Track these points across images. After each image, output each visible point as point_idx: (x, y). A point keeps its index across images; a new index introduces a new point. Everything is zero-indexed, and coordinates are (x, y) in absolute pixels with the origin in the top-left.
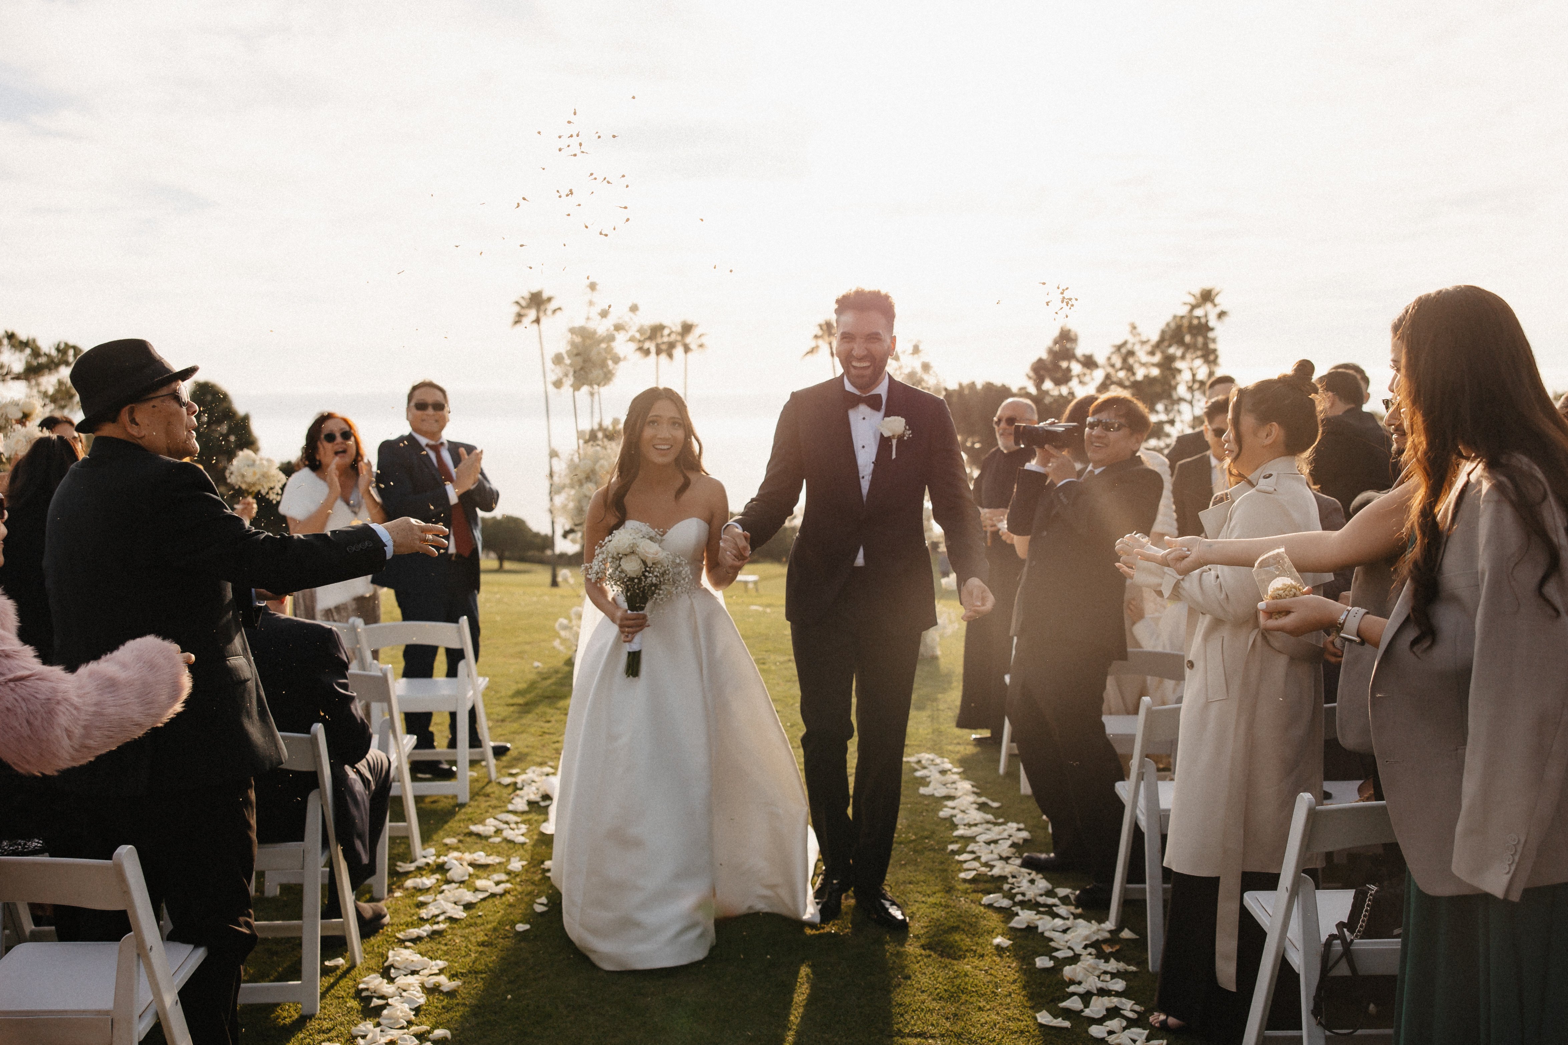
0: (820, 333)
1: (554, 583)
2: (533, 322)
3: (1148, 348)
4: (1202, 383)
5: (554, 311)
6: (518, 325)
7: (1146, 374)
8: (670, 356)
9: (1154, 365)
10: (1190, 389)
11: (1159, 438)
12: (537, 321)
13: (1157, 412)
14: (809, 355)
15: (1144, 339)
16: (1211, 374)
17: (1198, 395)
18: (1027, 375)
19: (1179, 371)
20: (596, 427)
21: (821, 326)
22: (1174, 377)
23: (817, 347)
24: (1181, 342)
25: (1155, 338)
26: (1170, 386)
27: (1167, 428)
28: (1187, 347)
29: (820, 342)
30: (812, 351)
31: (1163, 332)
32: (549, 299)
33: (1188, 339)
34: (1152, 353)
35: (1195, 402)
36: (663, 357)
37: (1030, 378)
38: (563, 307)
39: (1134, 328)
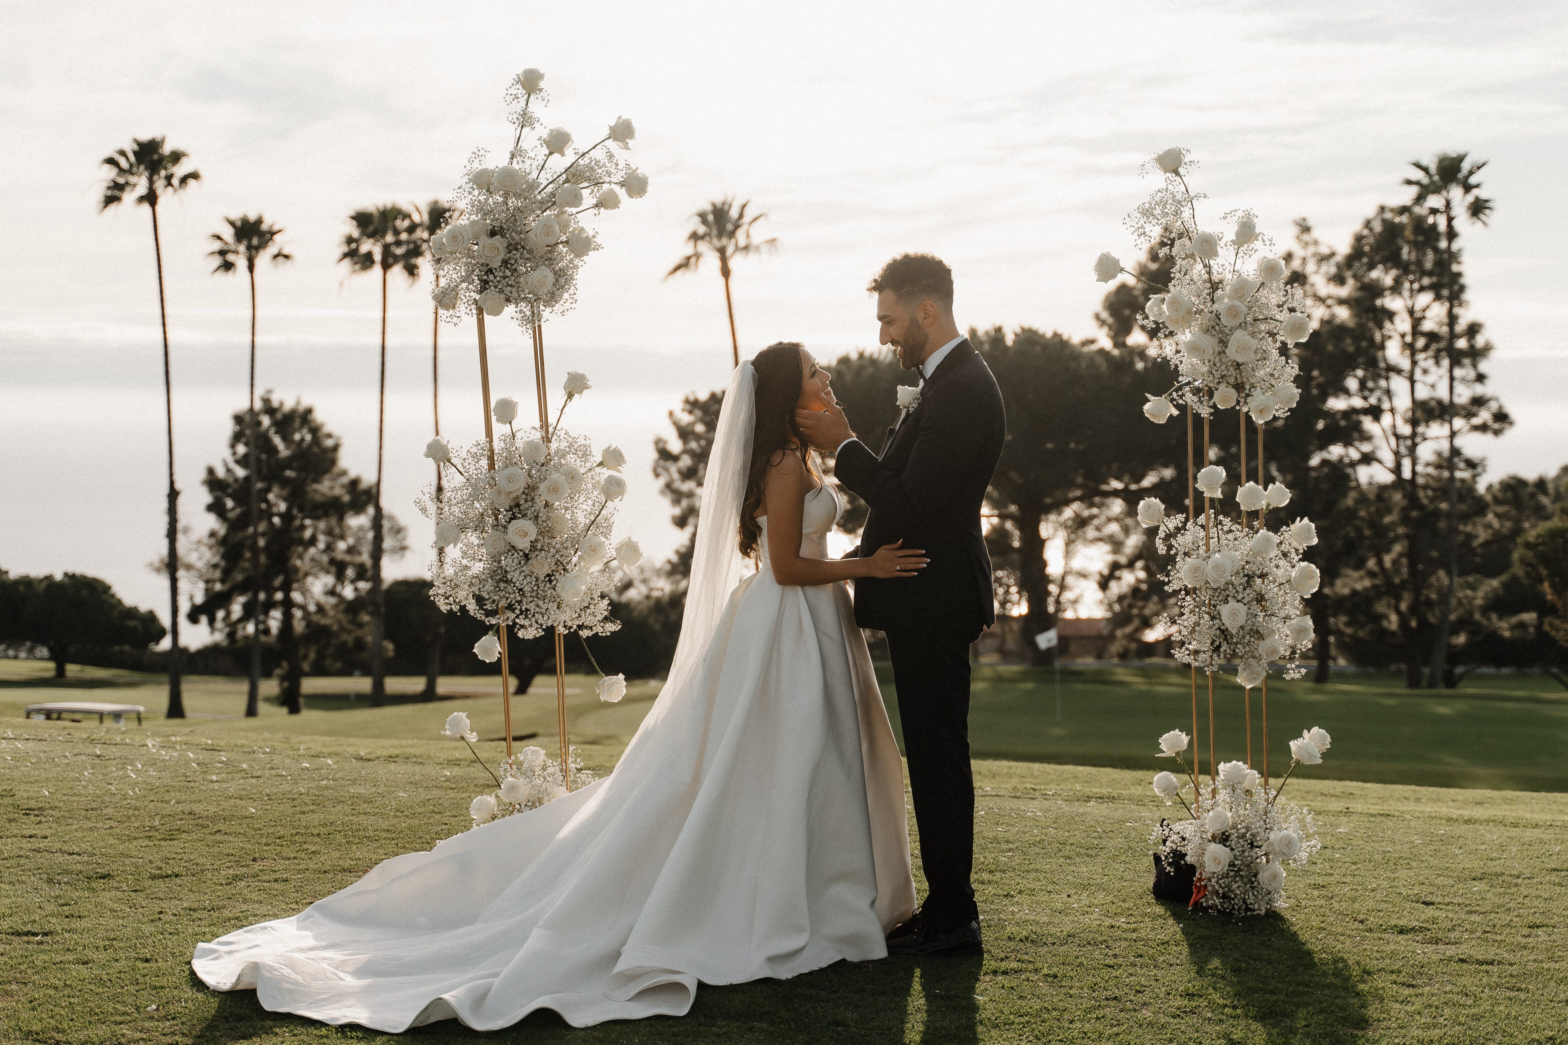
0: (702, 229)
1: (176, 710)
2: (141, 199)
3: (1331, 268)
4: (1432, 337)
5: (184, 180)
6: (113, 207)
7: (1326, 317)
8: (411, 270)
9: (1341, 302)
10: (1411, 348)
11: (1348, 443)
12: (151, 198)
13: (1347, 392)
14: (679, 273)
15: (1325, 250)
16: (1452, 319)
17: (1425, 360)
18: (1097, 317)
19: (1390, 315)
20: (258, 405)
21: (703, 216)
22: (1381, 327)
23: (698, 256)
24: (1393, 259)
25: (1343, 247)
26: (1372, 340)
27: (1368, 423)
28: (1405, 268)
29: (703, 247)
30: (684, 265)
31: (1359, 239)
32: (176, 157)
33: (1406, 252)
34: (1339, 279)
35: (1418, 375)
36: (397, 272)
37: (1103, 323)
38: (202, 172)
39: (1306, 229)
